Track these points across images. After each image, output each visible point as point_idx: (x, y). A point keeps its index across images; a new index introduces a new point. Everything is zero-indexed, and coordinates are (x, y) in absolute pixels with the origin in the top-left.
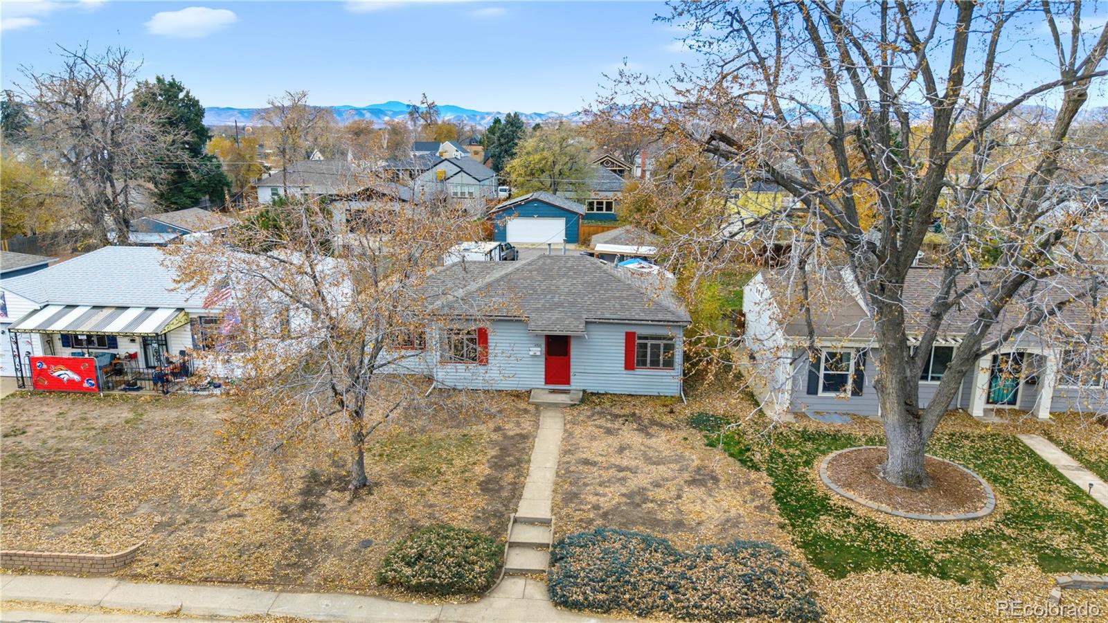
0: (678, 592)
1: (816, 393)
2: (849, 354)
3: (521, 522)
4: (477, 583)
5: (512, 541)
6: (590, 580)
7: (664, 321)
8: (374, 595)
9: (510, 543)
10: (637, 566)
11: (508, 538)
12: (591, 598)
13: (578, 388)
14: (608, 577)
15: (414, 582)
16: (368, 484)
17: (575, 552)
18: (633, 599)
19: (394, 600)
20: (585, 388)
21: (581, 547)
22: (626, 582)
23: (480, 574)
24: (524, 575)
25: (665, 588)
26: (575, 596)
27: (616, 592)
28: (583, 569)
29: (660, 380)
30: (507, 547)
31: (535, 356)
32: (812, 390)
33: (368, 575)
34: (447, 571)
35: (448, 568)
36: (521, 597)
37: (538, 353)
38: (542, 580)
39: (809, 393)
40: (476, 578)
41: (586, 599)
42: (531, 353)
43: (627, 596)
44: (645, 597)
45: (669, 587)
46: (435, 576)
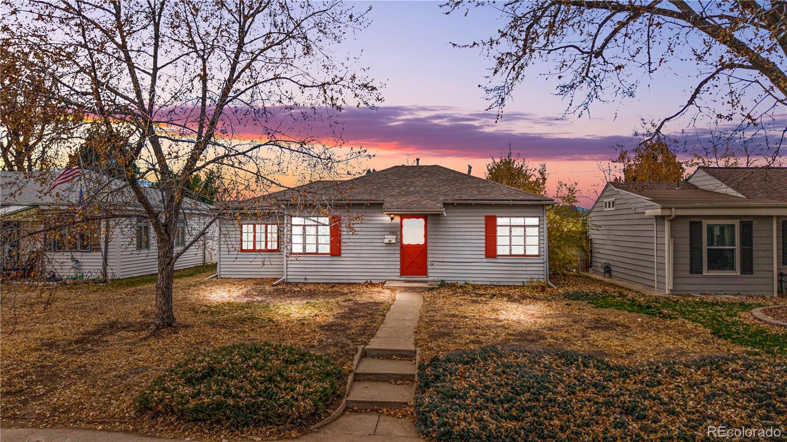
0: (644, 417)
1: (701, 273)
2: (733, 226)
3: (373, 357)
4: (298, 407)
5: (357, 372)
6: (487, 401)
7: (526, 200)
8: (126, 431)
9: (356, 375)
10: (562, 381)
11: (354, 367)
12: (492, 427)
13: (436, 279)
14: (518, 394)
15: (192, 404)
16: (174, 325)
17: (457, 369)
18: (568, 427)
19: (154, 436)
20: (444, 279)
21: (467, 363)
22: (550, 401)
23: (304, 396)
24: (377, 411)
25: (618, 410)
26: (464, 423)
27: (535, 415)
28: (472, 387)
29: (524, 269)
30: (351, 377)
31: (390, 244)
32: (695, 269)
33: (124, 403)
34: (248, 387)
35: (251, 382)
36: (372, 432)
37: (394, 241)
38: (404, 416)
39: (692, 271)
40: (296, 400)
41: (484, 428)
42: (386, 241)
43: (556, 422)
44: (588, 425)
45: (628, 411)
46: (228, 394)
